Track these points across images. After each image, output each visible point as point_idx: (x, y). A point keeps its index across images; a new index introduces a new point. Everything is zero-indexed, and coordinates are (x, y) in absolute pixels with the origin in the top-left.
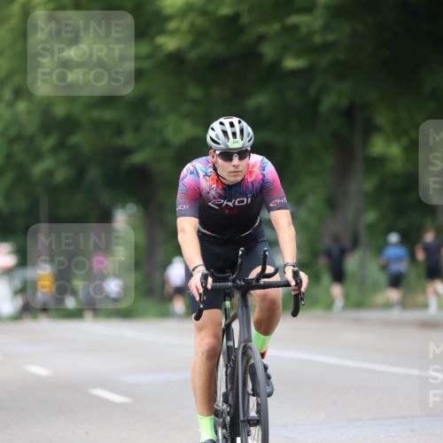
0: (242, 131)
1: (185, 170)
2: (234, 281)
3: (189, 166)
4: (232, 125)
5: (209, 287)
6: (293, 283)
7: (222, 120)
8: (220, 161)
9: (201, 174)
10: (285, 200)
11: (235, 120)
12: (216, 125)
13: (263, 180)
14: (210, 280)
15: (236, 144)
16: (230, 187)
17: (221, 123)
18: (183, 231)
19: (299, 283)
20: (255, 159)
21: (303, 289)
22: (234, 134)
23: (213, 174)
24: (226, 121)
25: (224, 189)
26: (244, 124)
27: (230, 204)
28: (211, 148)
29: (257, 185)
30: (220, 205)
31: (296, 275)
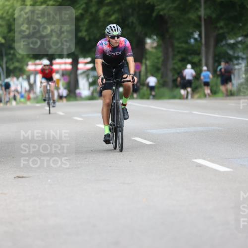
0: (117, 29)
1: (98, 43)
2: (113, 80)
3: (100, 42)
4: (114, 27)
5: (104, 82)
6: (132, 81)
7: (110, 25)
8: (111, 40)
9: (104, 44)
10: (132, 53)
11: (115, 25)
12: (108, 27)
13: (125, 46)
14: (104, 80)
15: (115, 33)
16: (114, 48)
17: (110, 27)
18: (97, 63)
19: (134, 81)
20: (122, 39)
21: (135, 83)
22: (115, 30)
23: (108, 44)
24: (112, 26)
25: (112, 49)
26: (118, 26)
27: (114, 54)
28: (107, 35)
29: (123, 48)
30: (110, 54)
31: (133, 78)
